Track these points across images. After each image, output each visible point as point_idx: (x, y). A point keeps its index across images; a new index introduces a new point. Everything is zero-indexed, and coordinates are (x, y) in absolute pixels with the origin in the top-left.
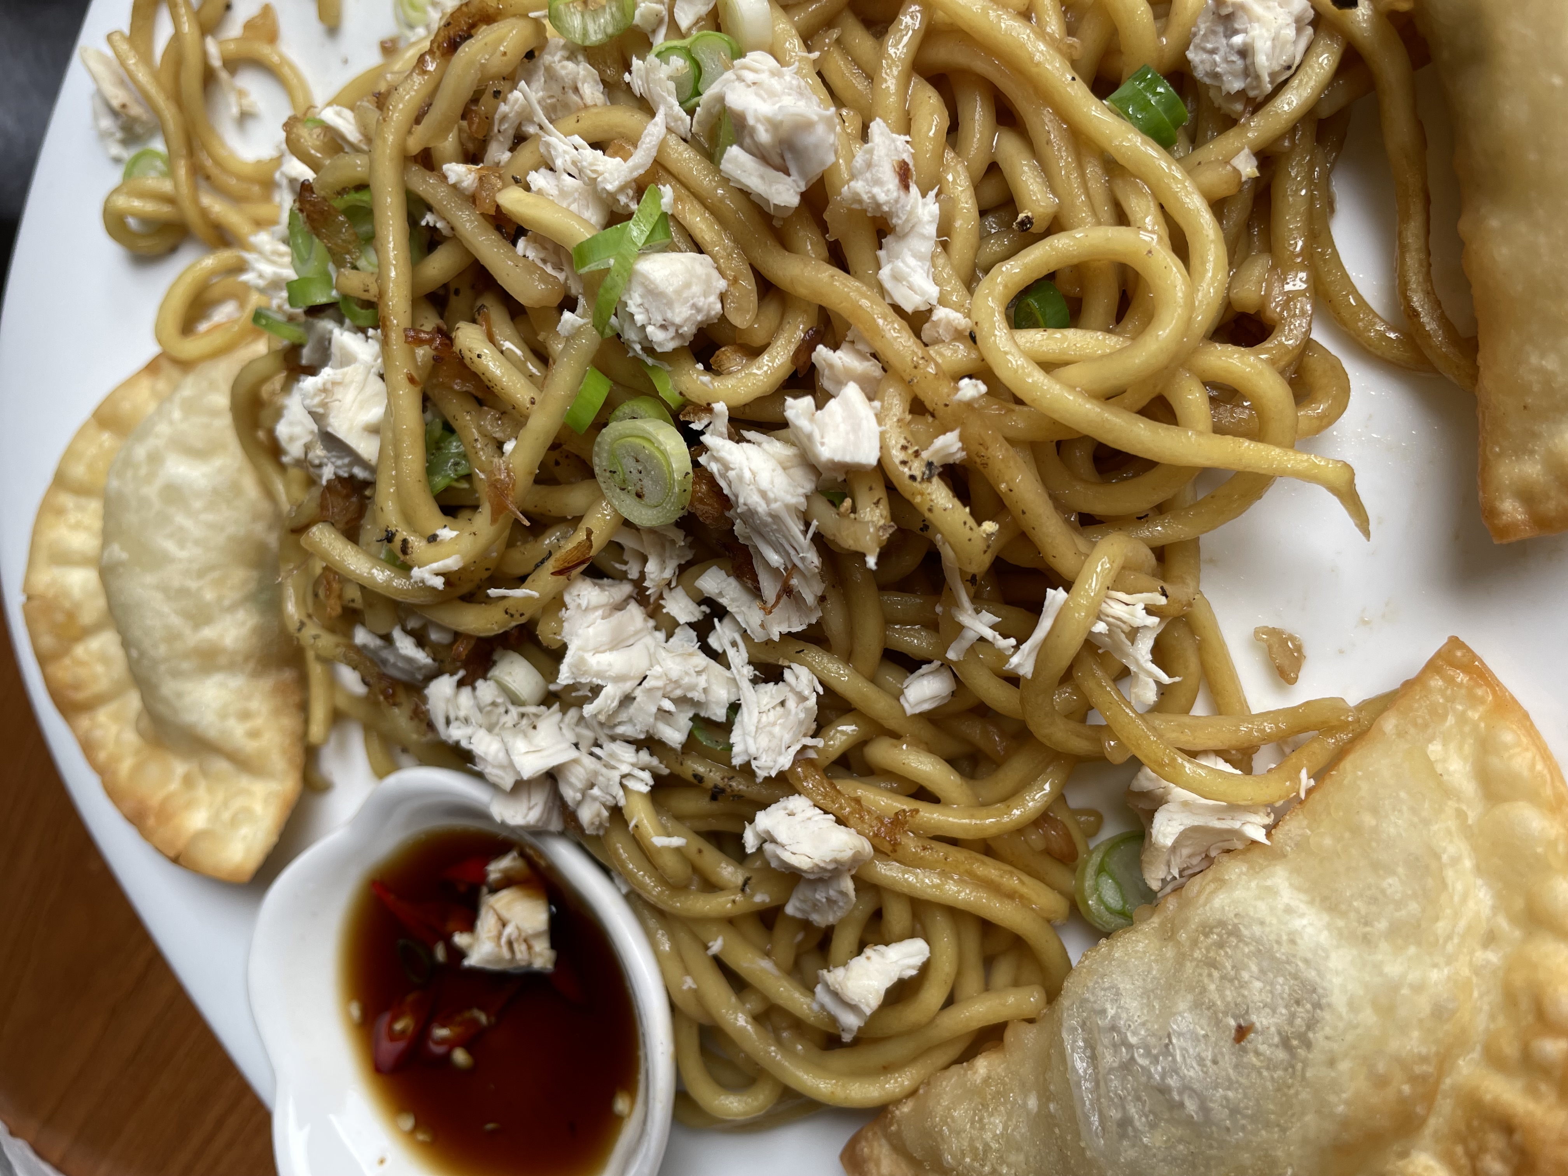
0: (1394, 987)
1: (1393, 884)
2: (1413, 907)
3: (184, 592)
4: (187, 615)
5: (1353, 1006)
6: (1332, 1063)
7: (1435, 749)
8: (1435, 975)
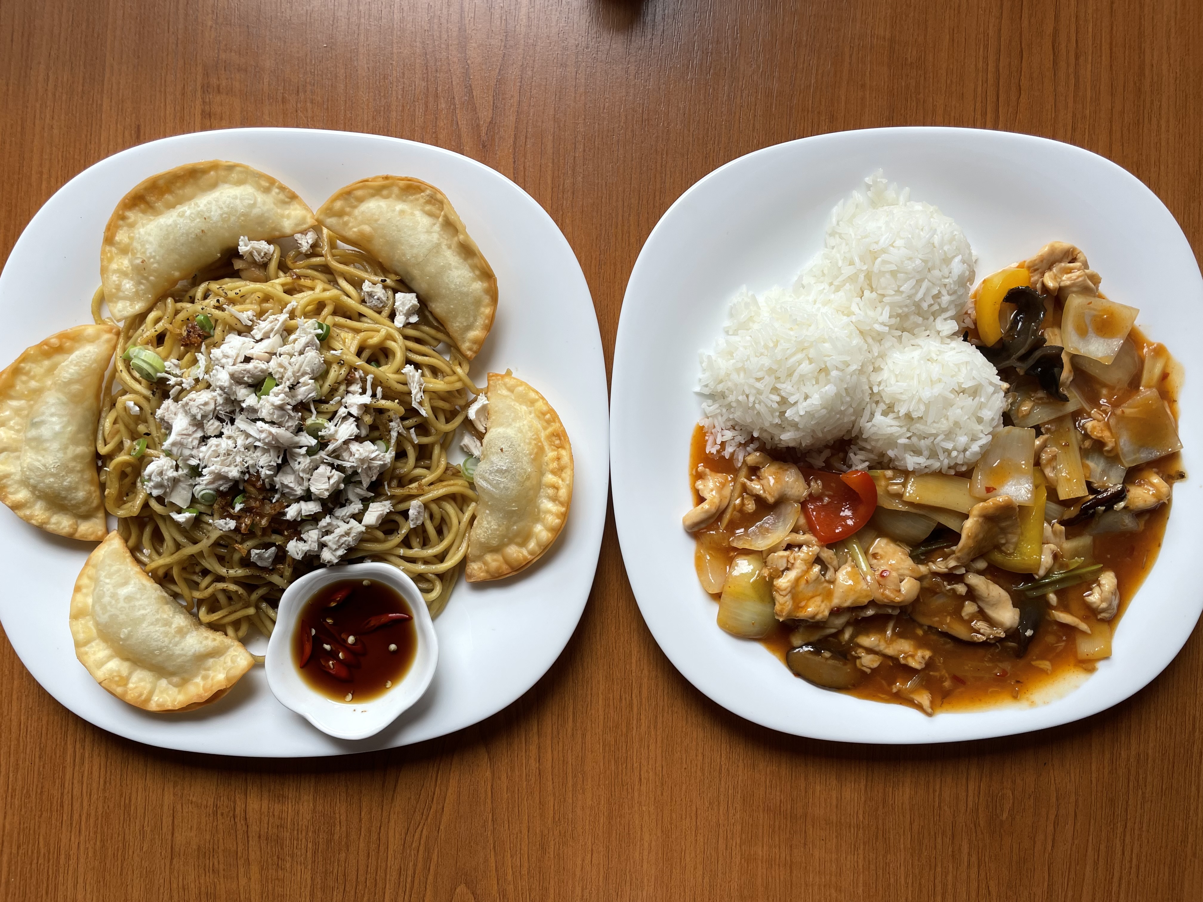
0: (520, 428)
1: (507, 414)
2: (513, 414)
3: (157, 620)
4: (165, 625)
5: (516, 435)
6: (520, 446)
7: (499, 392)
8: (525, 422)
